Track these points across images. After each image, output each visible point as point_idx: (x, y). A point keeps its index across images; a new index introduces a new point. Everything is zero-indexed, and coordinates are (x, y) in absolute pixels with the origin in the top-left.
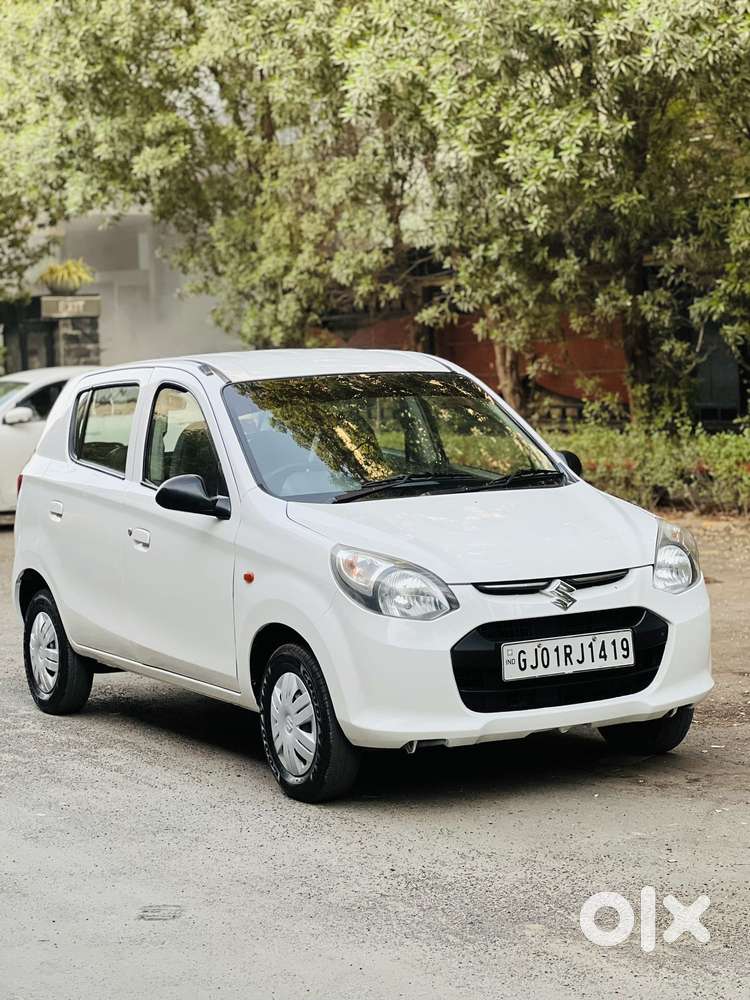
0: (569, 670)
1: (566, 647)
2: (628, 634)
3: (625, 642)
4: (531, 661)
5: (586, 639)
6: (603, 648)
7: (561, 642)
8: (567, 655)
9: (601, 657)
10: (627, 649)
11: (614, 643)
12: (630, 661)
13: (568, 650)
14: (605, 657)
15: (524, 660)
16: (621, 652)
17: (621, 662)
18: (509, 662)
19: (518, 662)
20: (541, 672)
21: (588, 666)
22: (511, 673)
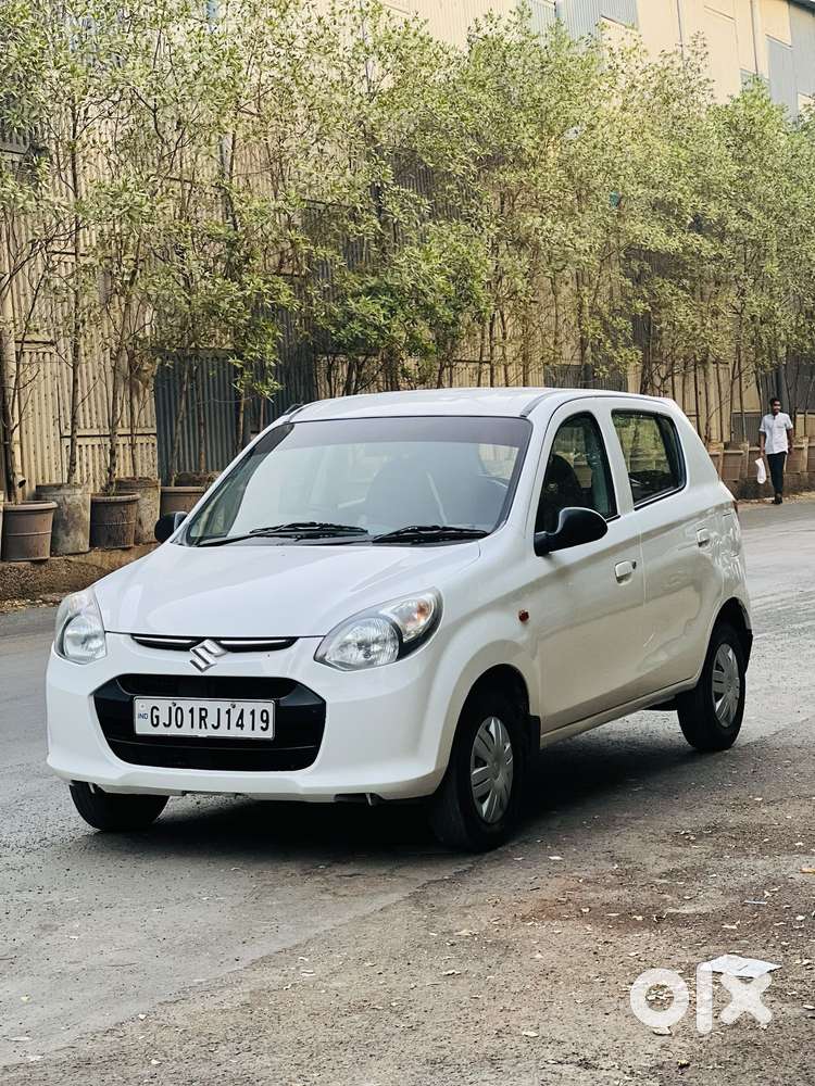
0: (203, 733)
1: (201, 709)
2: (269, 706)
3: (265, 714)
4: (164, 719)
5: (224, 705)
6: (241, 717)
7: (198, 704)
8: (202, 718)
9: (238, 725)
10: (267, 722)
11: (253, 713)
12: (269, 734)
13: (203, 714)
14: (242, 726)
15: (157, 717)
16: (259, 724)
17: (258, 734)
18: (143, 716)
19: (151, 717)
20: (173, 731)
21: (222, 732)
22: (143, 727)
